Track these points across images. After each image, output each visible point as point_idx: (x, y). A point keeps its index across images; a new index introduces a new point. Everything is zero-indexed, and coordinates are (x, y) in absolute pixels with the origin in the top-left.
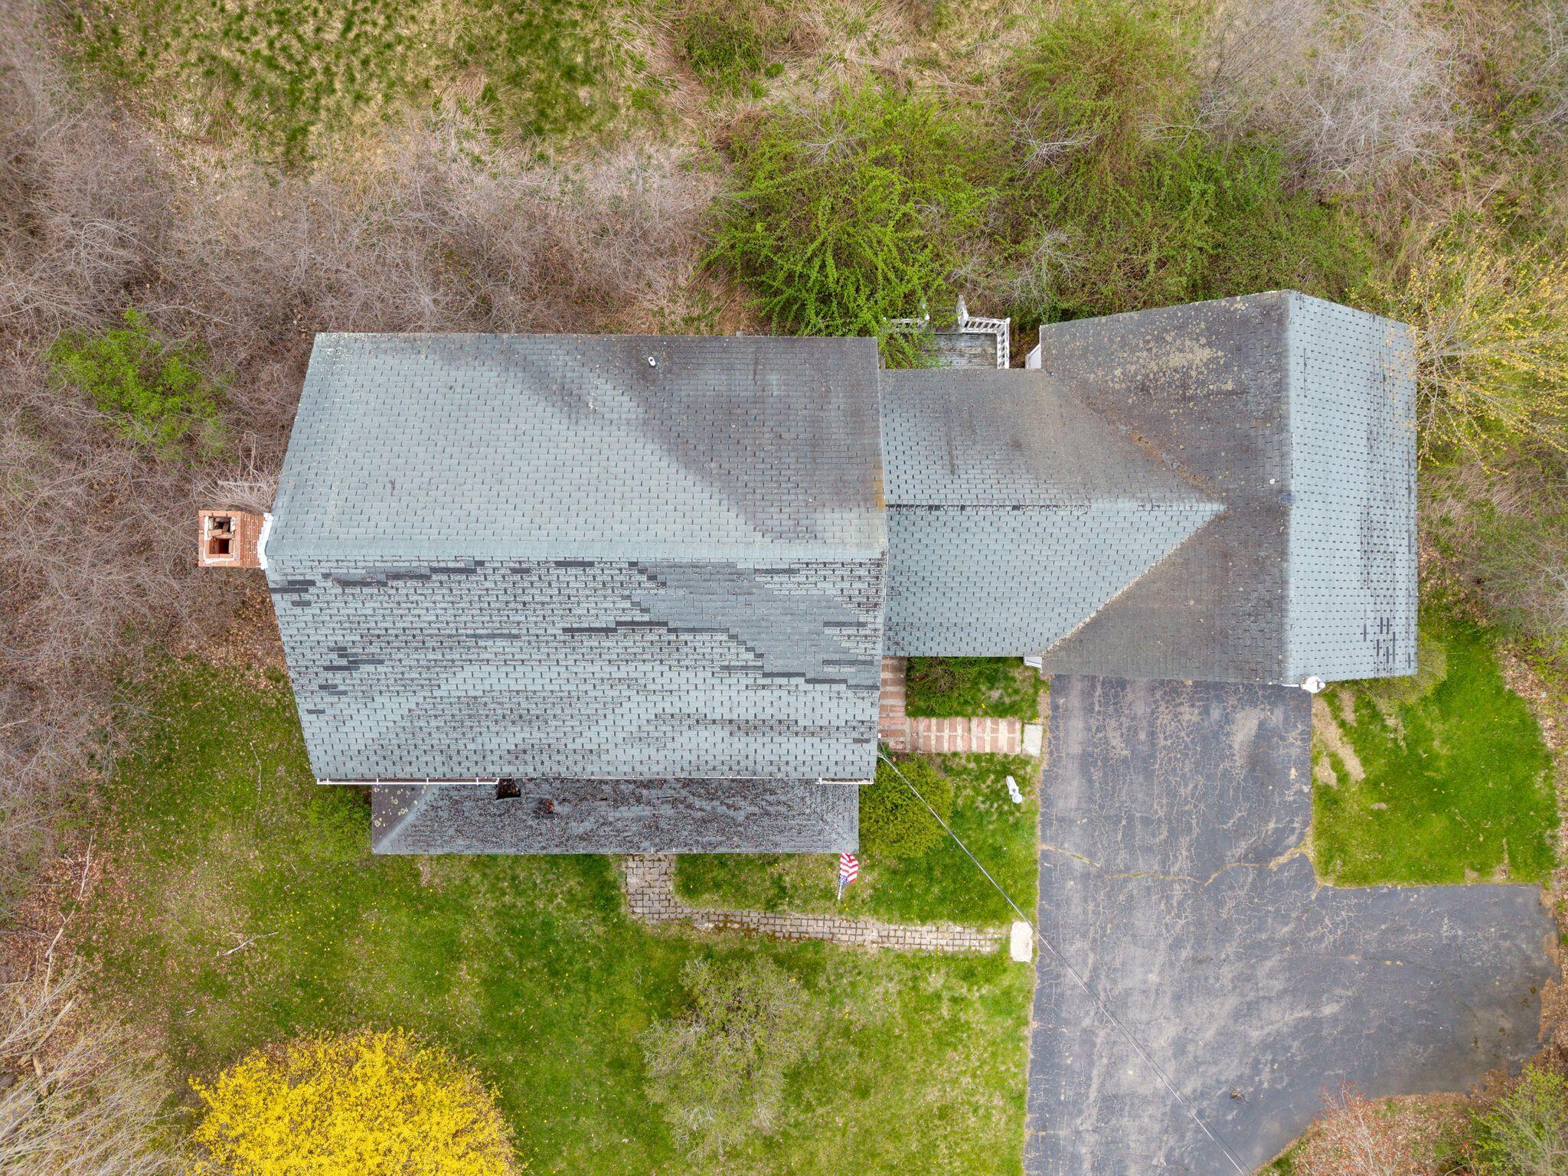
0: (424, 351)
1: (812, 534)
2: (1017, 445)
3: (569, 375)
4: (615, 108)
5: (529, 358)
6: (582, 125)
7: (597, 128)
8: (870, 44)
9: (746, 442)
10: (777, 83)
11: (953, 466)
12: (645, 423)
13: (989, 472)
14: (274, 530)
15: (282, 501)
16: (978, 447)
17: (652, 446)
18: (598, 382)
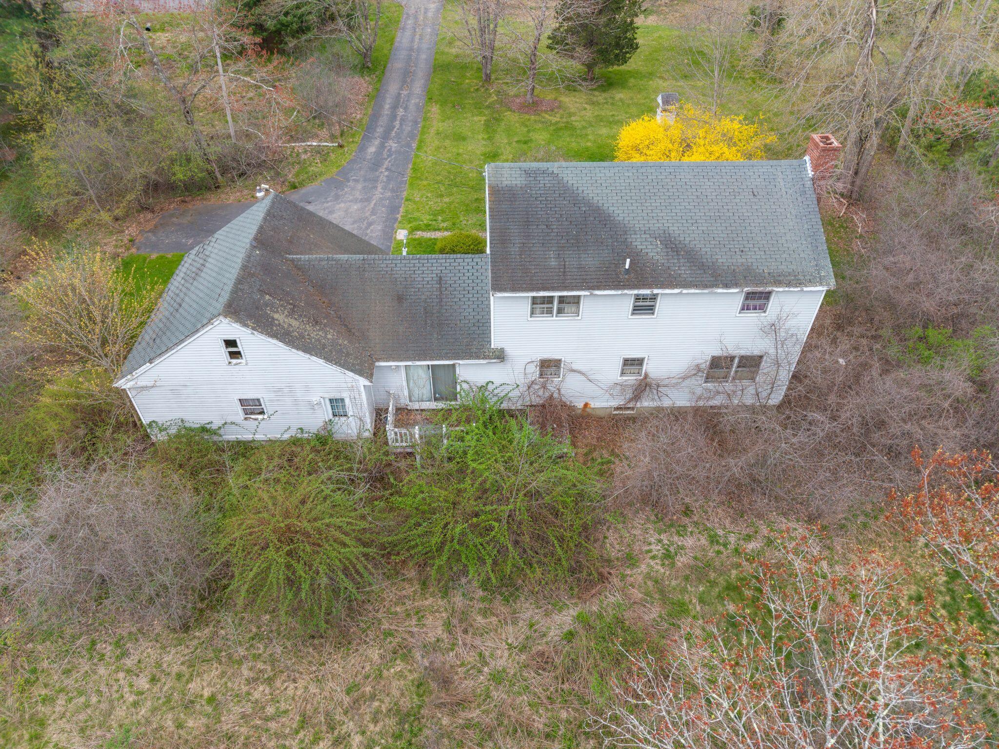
0: (767, 275)
1: (527, 173)
2: (400, 299)
3: (676, 261)
4: (701, 601)
5: (702, 271)
6: (725, 584)
7: (713, 584)
8: (486, 664)
9: (566, 223)
10: (566, 629)
11: (440, 284)
12: (625, 233)
13: (419, 279)
14: (805, 169)
15: (809, 184)
16: (423, 297)
17: (619, 218)
18: (657, 257)
